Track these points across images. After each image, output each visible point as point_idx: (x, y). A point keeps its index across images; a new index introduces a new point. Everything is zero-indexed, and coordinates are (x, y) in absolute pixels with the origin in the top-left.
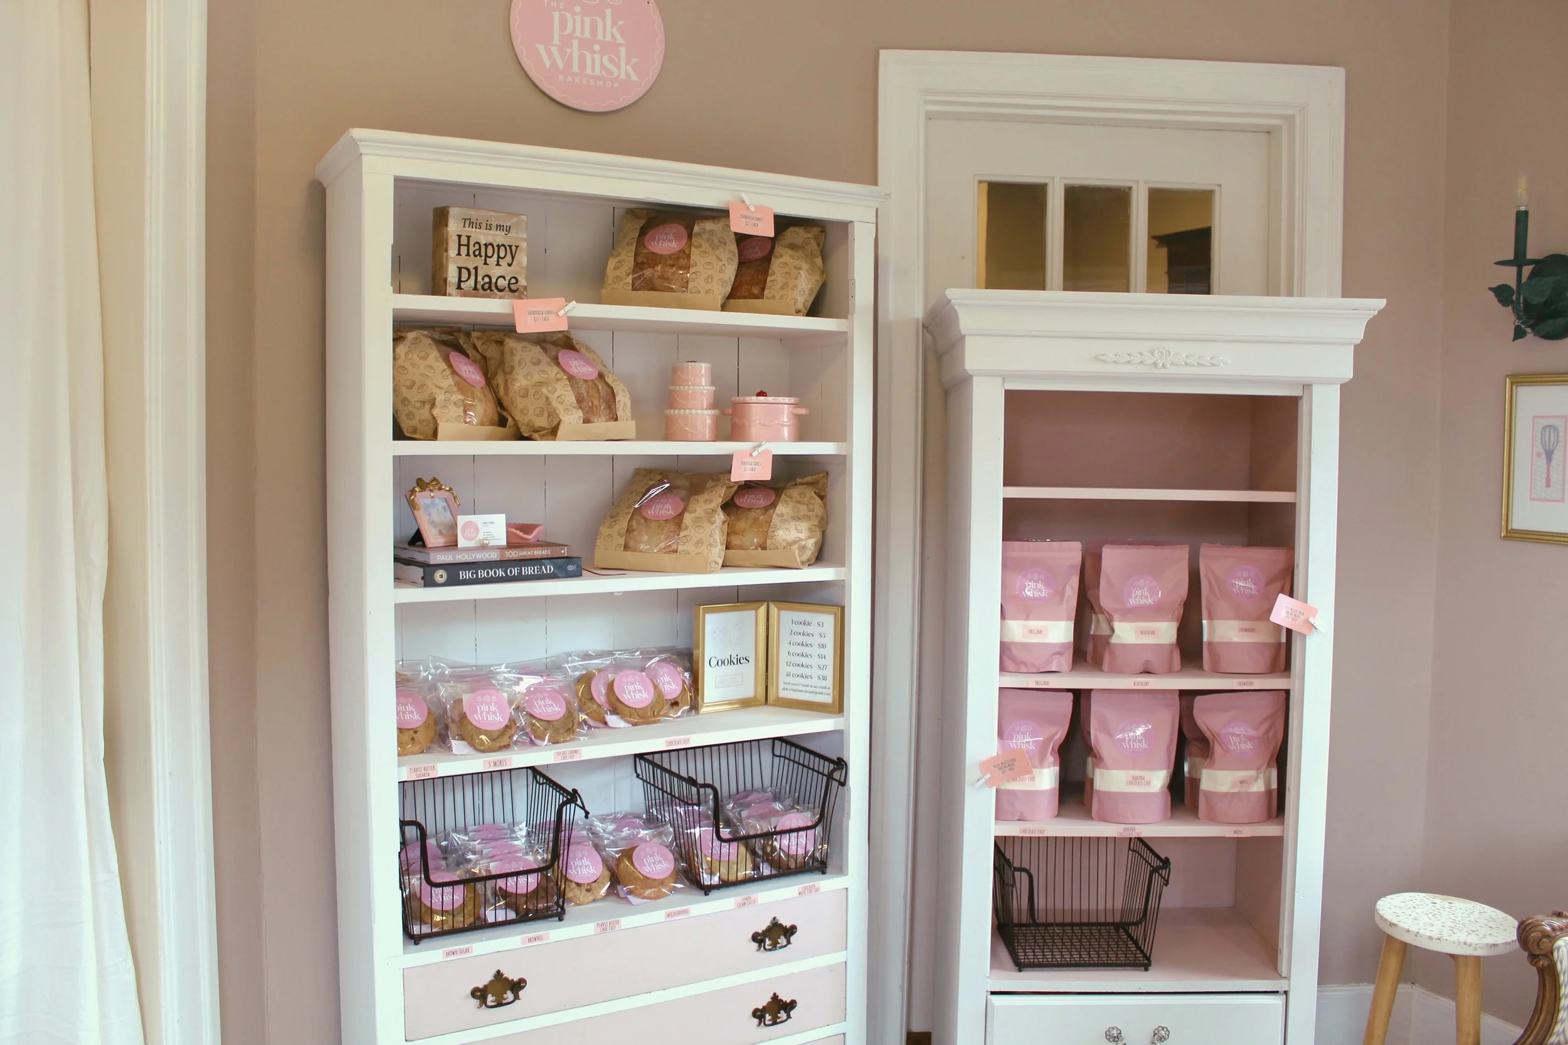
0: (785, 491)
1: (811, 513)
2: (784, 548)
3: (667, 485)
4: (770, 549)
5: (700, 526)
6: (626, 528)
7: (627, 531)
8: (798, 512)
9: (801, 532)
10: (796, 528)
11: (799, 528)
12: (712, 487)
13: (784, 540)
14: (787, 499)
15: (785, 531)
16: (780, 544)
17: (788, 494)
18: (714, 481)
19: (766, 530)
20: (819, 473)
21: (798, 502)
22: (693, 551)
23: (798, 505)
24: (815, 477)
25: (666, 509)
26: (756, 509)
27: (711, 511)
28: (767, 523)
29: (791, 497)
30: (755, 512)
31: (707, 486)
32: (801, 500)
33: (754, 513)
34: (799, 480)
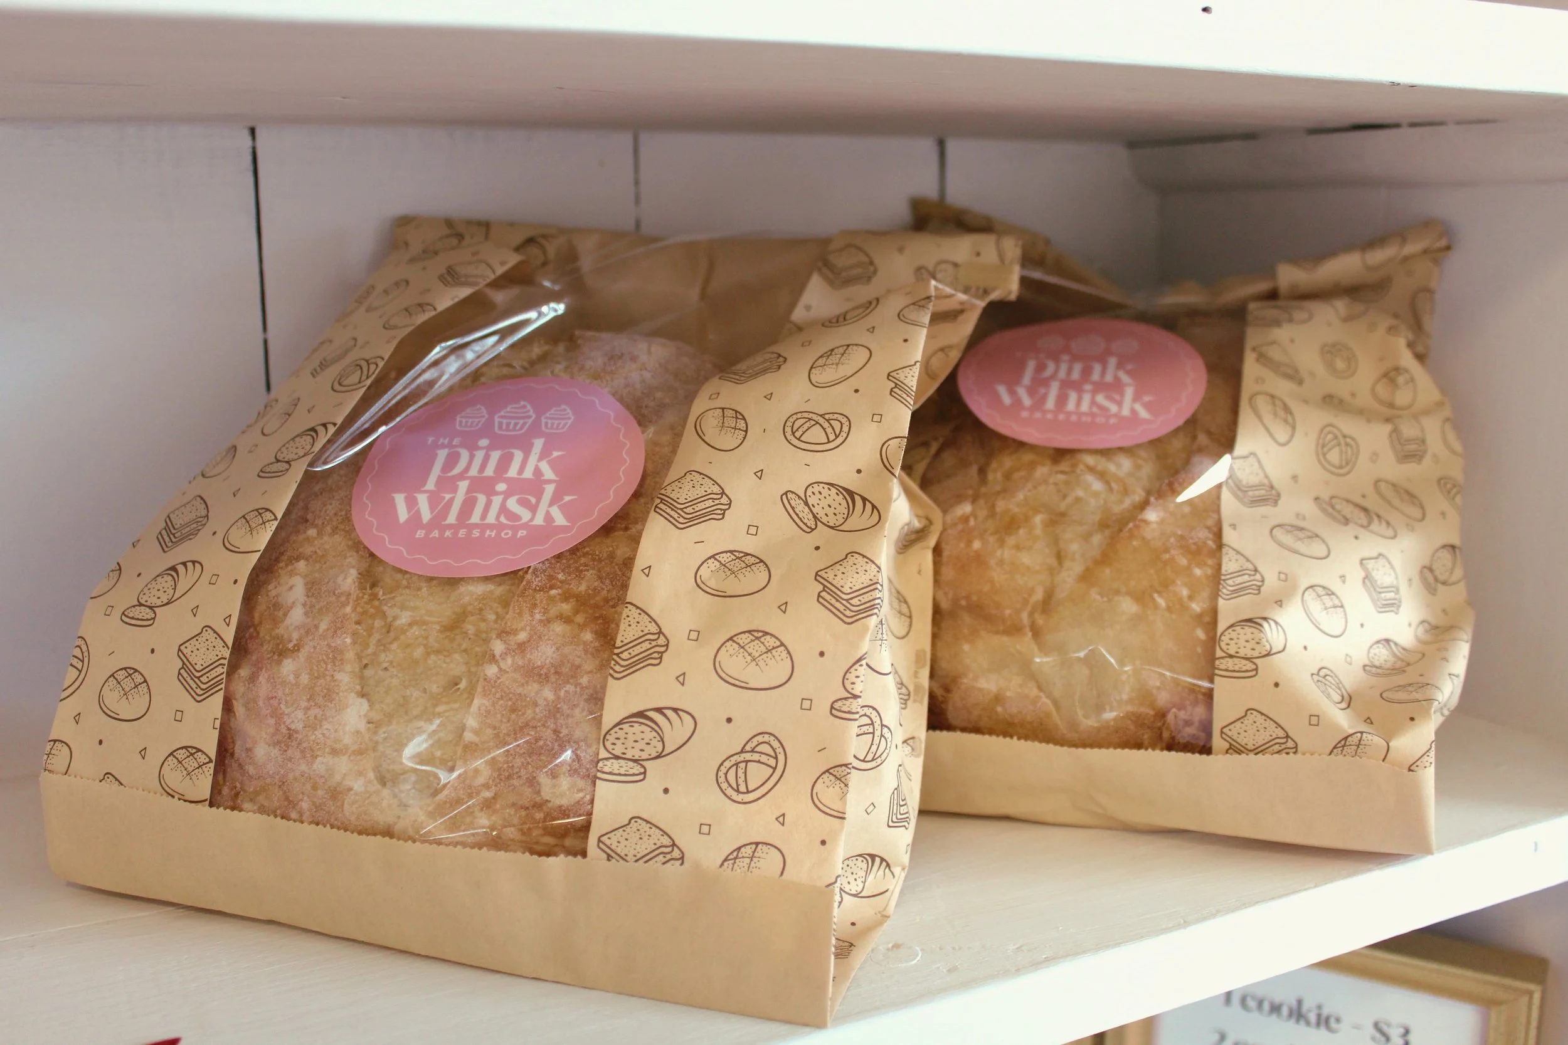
0: (1253, 338)
1: (1410, 469)
2: (1342, 744)
3: (553, 310)
4: (1235, 749)
5: (758, 634)
6: (229, 635)
7: (241, 648)
8: (1347, 465)
9: (1391, 606)
10: (1368, 578)
11: (1383, 576)
12: (839, 320)
13: (1322, 675)
14: (1283, 387)
15: (1315, 606)
16: (1315, 720)
17: (1274, 353)
18: (839, 279)
19: (1196, 607)
20: (1401, 234)
21: (1330, 401)
22: (705, 829)
23: (1348, 425)
24: (1378, 256)
25: (518, 487)
26: (1105, 453)
27: (839, 502)
28: (1195, 552)
29: (1294, 376)
30: (1102, 475)
31: (799, 314)
32: (1342, 388)
33: (1097, 485)
34: (1288, 276)
